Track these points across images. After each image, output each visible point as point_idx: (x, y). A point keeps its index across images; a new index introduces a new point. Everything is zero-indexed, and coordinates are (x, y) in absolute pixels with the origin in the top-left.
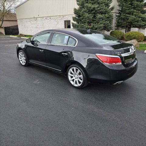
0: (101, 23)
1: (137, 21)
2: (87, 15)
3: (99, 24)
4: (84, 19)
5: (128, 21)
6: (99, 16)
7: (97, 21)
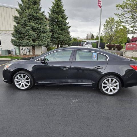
0: (45, 41)
1: (66, 40)
2: (32, 33)
3: (43, 41)
4: (27, 36)
5: (60, 39)
6: (43, 34)
7: (41, 39)
